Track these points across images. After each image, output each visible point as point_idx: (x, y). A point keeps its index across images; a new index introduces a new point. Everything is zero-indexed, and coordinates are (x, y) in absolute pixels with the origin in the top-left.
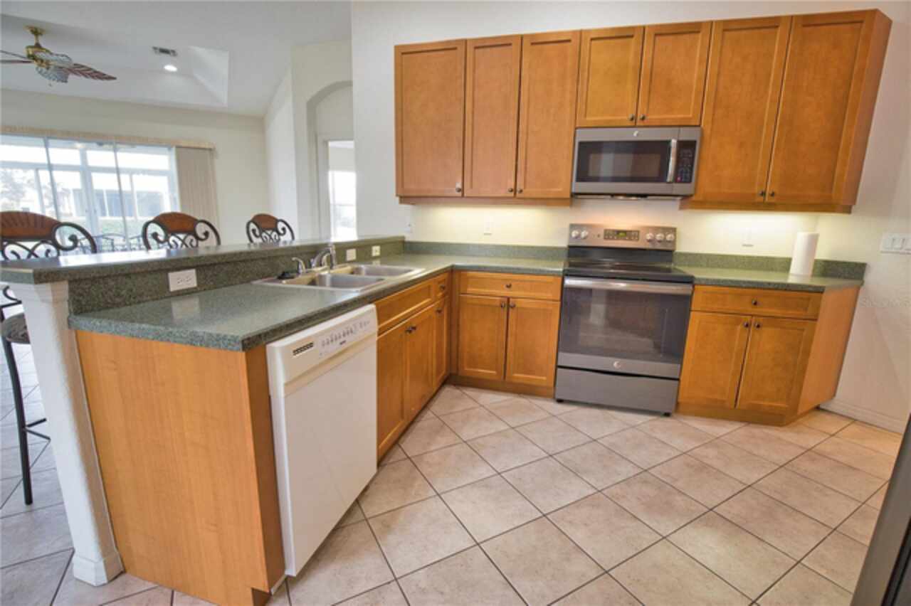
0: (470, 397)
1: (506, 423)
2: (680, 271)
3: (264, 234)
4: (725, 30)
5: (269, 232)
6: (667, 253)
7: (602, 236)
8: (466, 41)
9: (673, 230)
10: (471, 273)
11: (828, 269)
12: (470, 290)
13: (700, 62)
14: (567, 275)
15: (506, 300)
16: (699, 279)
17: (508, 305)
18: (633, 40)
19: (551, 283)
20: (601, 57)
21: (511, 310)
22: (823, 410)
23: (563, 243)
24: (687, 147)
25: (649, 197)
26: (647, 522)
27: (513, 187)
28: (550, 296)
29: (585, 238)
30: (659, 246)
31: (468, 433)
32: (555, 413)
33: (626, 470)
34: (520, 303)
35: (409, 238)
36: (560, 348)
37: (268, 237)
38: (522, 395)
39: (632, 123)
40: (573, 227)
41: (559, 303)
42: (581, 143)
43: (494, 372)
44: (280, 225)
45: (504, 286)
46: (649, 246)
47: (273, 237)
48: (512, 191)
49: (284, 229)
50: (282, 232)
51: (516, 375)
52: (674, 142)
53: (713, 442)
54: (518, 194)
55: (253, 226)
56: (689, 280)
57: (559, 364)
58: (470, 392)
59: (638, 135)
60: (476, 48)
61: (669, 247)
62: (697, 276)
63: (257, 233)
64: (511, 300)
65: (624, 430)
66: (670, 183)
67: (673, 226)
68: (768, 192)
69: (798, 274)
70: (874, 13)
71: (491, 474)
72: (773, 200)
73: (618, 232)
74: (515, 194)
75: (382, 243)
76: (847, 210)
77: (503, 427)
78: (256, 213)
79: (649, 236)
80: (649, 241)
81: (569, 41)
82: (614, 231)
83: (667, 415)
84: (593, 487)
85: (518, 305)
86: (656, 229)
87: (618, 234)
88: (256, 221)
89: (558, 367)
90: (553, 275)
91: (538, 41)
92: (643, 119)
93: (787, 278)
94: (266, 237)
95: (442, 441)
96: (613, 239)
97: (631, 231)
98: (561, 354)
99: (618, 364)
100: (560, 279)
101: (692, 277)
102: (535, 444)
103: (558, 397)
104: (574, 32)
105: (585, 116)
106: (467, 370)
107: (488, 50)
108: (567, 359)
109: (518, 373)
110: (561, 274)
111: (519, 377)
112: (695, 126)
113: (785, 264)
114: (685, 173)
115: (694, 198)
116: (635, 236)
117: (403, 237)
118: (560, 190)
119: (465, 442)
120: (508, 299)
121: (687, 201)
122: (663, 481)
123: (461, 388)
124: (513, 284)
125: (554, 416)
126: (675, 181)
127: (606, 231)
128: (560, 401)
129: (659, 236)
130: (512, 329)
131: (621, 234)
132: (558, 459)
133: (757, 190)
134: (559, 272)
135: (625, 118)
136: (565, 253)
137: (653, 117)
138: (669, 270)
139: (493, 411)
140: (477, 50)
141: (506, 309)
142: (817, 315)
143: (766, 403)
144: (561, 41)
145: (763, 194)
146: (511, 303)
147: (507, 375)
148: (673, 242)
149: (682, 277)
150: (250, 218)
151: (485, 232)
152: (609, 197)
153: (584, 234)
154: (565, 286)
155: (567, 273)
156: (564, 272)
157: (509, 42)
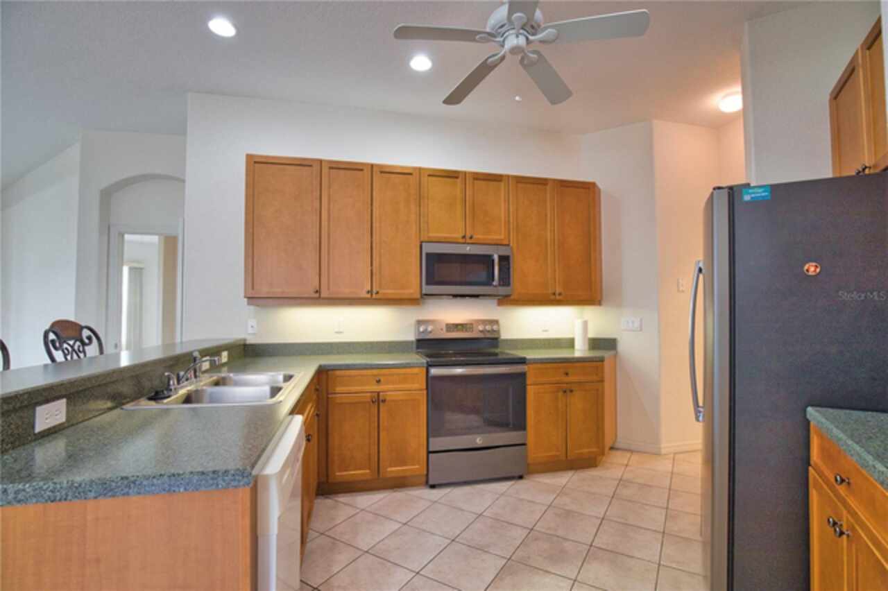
0: (345, 504)
1: (396, 521)
2: (508, 354)
3: (65, 346)
4: (517, 182)
5: (71, 342)
6: (494, 341)
7: (444, 329)
8: (321, 161)
9: (496, 322)
10: (338, 373)
11: (596, 343)
12: (338, 389)
13: (505, 201)
14: (431, 366)
15: (376, 395)
16: (530, 360)
17: (378, 400)
18: (459, 180)
19: (417, 374)
20: (437, 189)
21: (381, 404)
22: (618, 449)
23: (411, 337)
24: (505, 260)
25: (481, 297)
26: (559, 573)
27: (369, 289)
28: (416, 386)
29: (430, 332)
30: (488, 335)
31: (364, 541)
32: (436, 499)
33: (519, 534)
34: (391, 396)
35: (251, 340)
36: (430, 434)
37: (70, 349)
38: (395, 489)
39: (463, 241)
40: (419, 322)
41: (425, 392)
42: (428, 255)
43: (368, 471)
44: (86, 333)
45: (375, 382)
46: (481, 335)
47: (76, 348)
48: (368, 292)
49: (89, 338)
50: (87, 341)
51: (389, 469)
52: (496, 258)
53: (562, 491)
54: (374, 296)
55: (52, 336)
56: (522, 361)
57: (431, 449)
58: (343, 499)
59: (470, 249)
60: (331, 168)
61: (496, 336)
62: (528, 357)
63: (57, 344)
64: (381, 394)
65: (497, 499)
66: (496, 286)
67: (495, 318)
68: (557, 292)
69: (580, 350)
70: (594, 184)
71: (412, 576)
72: (560, 298)
73: (457, 325)
74: (372, 295)
75: (229, 347)
76: (600, 303)
77: (396, 526)
78: (54, 320)
79: (481, 328)
80: (481, 331)
81: (411, 174)
82: (453, 324)
83: (521, 477)
84: (503, 557)
85: (388, 398)
86: (484, 322)
87: (456, 327)
88: (54, 329)
89: (429, 452)
90: (419, 367)
91: (386, 171)
92: (471, 238)
93: (573, 353)
94: (67, 349)
95: (342, 558)
96: (453, 331)
97: (466, 324)
98: (431, 440)
99: (480, 440)
100: (425, 370)
101: (525, 358)
102: (433, 534)
103: (431, 482)
104: (415, 168)
105: (428, 232)
106: (340, 475)
107: (342, 172)
108: (438, 443)
109: (391, 466)
110: (425, 365)
111: (393, 470)
112: (505, 245)
113: (570, 343)
114: (505, 280)
115: (512, 297)
116: (470, 328)
117: (245, 340)
118: (412, 291)
119: (367, 552)
120: (378, 393)
121: (506, 300)
122: (550, 535)
123: (331, 496)
124: (382, 380)
125: (436, 502)
126: (500, 285)
127: (447, 325)
128: (433, 487)
129: (488, 328)
130: (384, 423)
131: (460, 327)
132: (461, 541)
133: (550, 291)
134: (423, 363)
135: (458, 235)
136: (414, 346)
137: (479, 236)
138: (496, 354)
139: (377, 512)
140: (332, 170)
141: (376, 403)
142: (603, 377)
143: (586, 450)
144: (406, 173)
145: (554, 294)
146: (381, 398)
147: (381, 471)
148: (498, 332)
149: (513, 359)
150: (47, 327)
151: (336, 330)
152: (451, 297)
153: (430, 328)
154: (430, 375)
155: (430, 363)
156: (427, 362)
157: (361, 168)
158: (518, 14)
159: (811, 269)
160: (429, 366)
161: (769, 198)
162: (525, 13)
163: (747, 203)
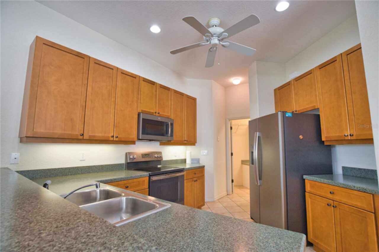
4: (175, 92)
7: (141, 157)
11: (194, 161)
13: (170, 99)
16: (185, 169)
18: (154, 86)
20: (146, 88)
27: (113, 135)
28: (144, 187)
29: (135, 158)
40: (130, 154)
42: (143, 119)
45: (125, 187)
46: (156, 159)
52: (169, 123)
54: (115, 139)
59: (160, 119)
60: (95, 63)
61: (160, 159)
67: (160, 151)
69: (188, 164)
72: (187, 142)
81: (135, 78)
82: (144, 154)
86: (157, 153)
90: (141, 177)
91: (124, 73)
96: (145, 158)
97: (150, 154)
100: (147, 178)
110: (148, 176)
112: (170, 118)
116: (151, 156)
118: (132, 137)
124: (129, 186)
127: (142, 154)
129: (159, 155)
131: (147, 155)
133: (184, 139)
135: (153, 111)
137: (161, 113)
144: (133, 77)
145: (185, 141)
148: (161, 157)
153: (135, 156)
154: (151, 180)
155: (151, 175)
156: (149, 174)
157: (112, 68)
158: (226, 34)
159: (301, 137)
160: (150, 176)
161: (292, 116)
162: (228, 34)
163: (287, 117)
